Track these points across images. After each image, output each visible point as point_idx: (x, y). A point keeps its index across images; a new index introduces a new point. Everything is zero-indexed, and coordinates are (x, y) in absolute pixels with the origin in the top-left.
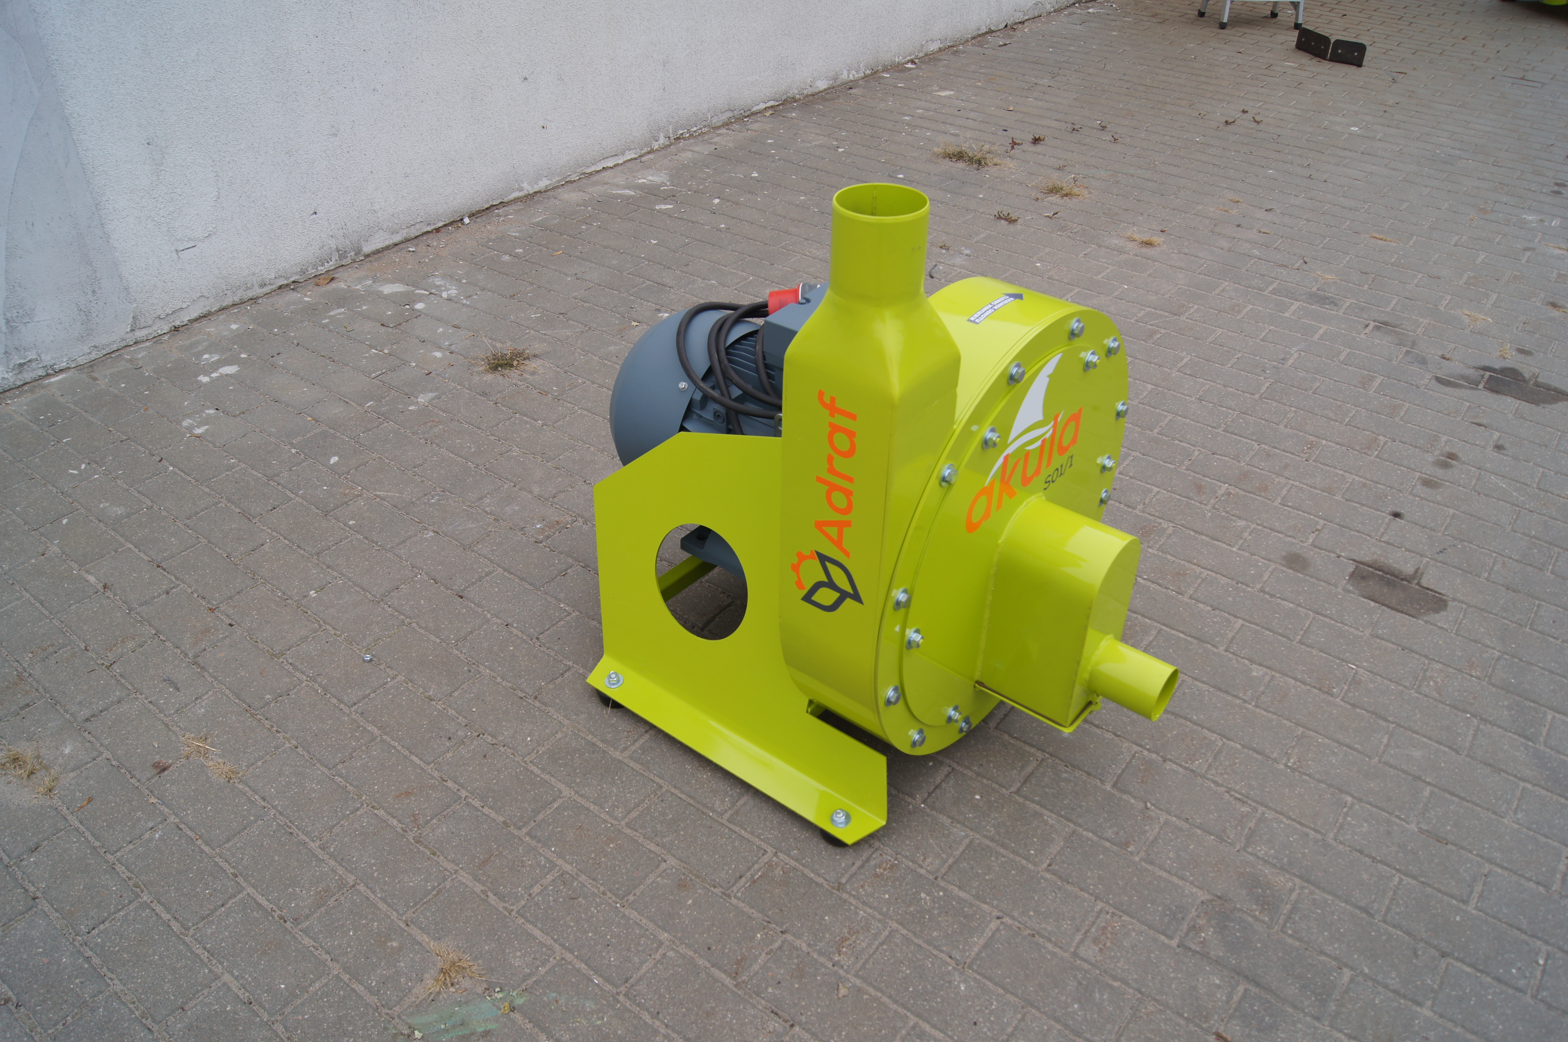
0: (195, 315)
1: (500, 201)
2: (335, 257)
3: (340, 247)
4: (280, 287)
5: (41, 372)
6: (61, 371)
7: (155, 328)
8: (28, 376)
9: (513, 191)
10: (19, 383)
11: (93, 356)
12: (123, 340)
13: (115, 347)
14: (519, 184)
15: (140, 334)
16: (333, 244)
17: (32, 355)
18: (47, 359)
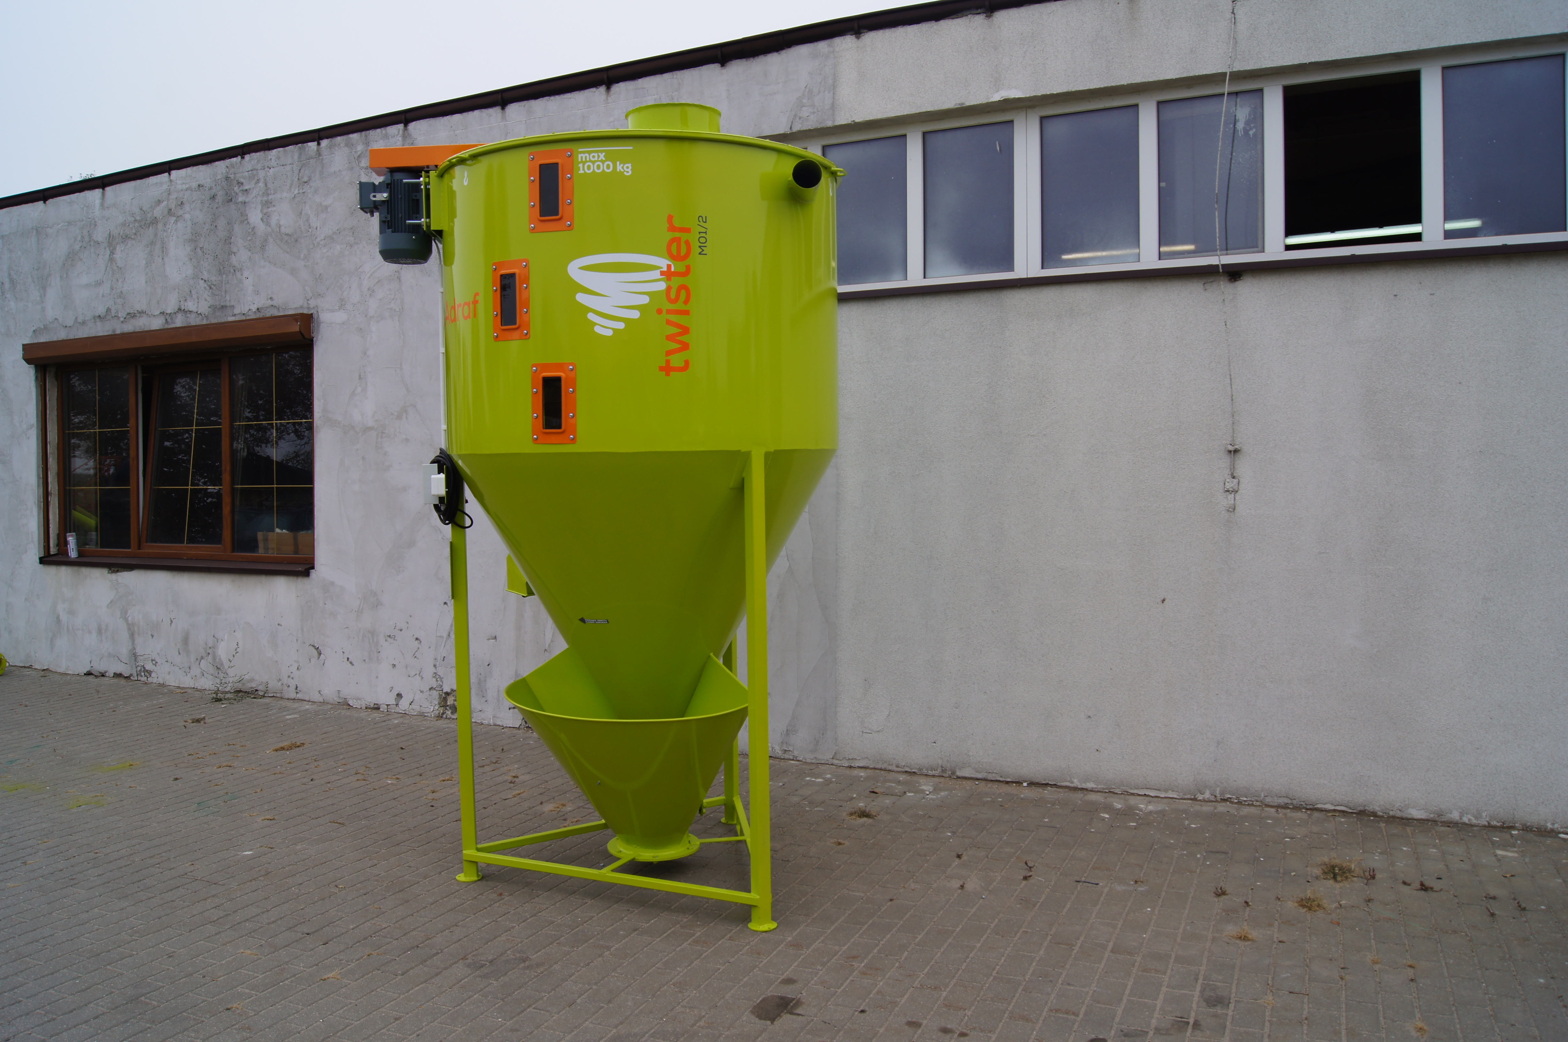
0: (861, 765)
1: (1055, 783)
2: (939, 770)
3: (943, 765)
4: (906, 772)
5: (791, 757)
6: (798, 761)
7: (842, 762)
8: (786, 756)
9: (1066, 781)
10: (782, 757)
11: (813, 761)
12: (828, 760)
13: (823, 762)
14: (1071, 779)
15: (835, 762)
16: (940, 762)
17: (791, 748)
18: (796, 753)
